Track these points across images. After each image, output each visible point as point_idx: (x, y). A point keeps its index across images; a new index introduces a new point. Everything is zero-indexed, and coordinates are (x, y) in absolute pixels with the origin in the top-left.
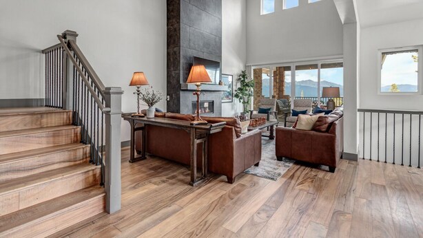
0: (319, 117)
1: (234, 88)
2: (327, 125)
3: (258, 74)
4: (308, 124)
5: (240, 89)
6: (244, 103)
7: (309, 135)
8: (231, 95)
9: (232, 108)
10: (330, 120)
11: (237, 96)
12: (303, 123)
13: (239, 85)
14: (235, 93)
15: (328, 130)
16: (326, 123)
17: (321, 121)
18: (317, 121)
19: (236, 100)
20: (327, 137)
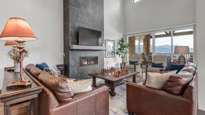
0: (171, 77)
1: (116, 48)
2: (180, 87)
3: (132, 40)
4: (157, 82)
5: (119, 49)
6: (122, 57)
7: (159, 95)
8: (113, 53)
9: (115, 61)
10: (184, 81)
11: (117, 53)
12: (153, 81)
13: (119, 47)
14: (116, 51)
15: (181, 93)
16: (179, 85)
17: (172, 82)
18: (169, 81)
19: (117, 56)
20: (181, 101)
